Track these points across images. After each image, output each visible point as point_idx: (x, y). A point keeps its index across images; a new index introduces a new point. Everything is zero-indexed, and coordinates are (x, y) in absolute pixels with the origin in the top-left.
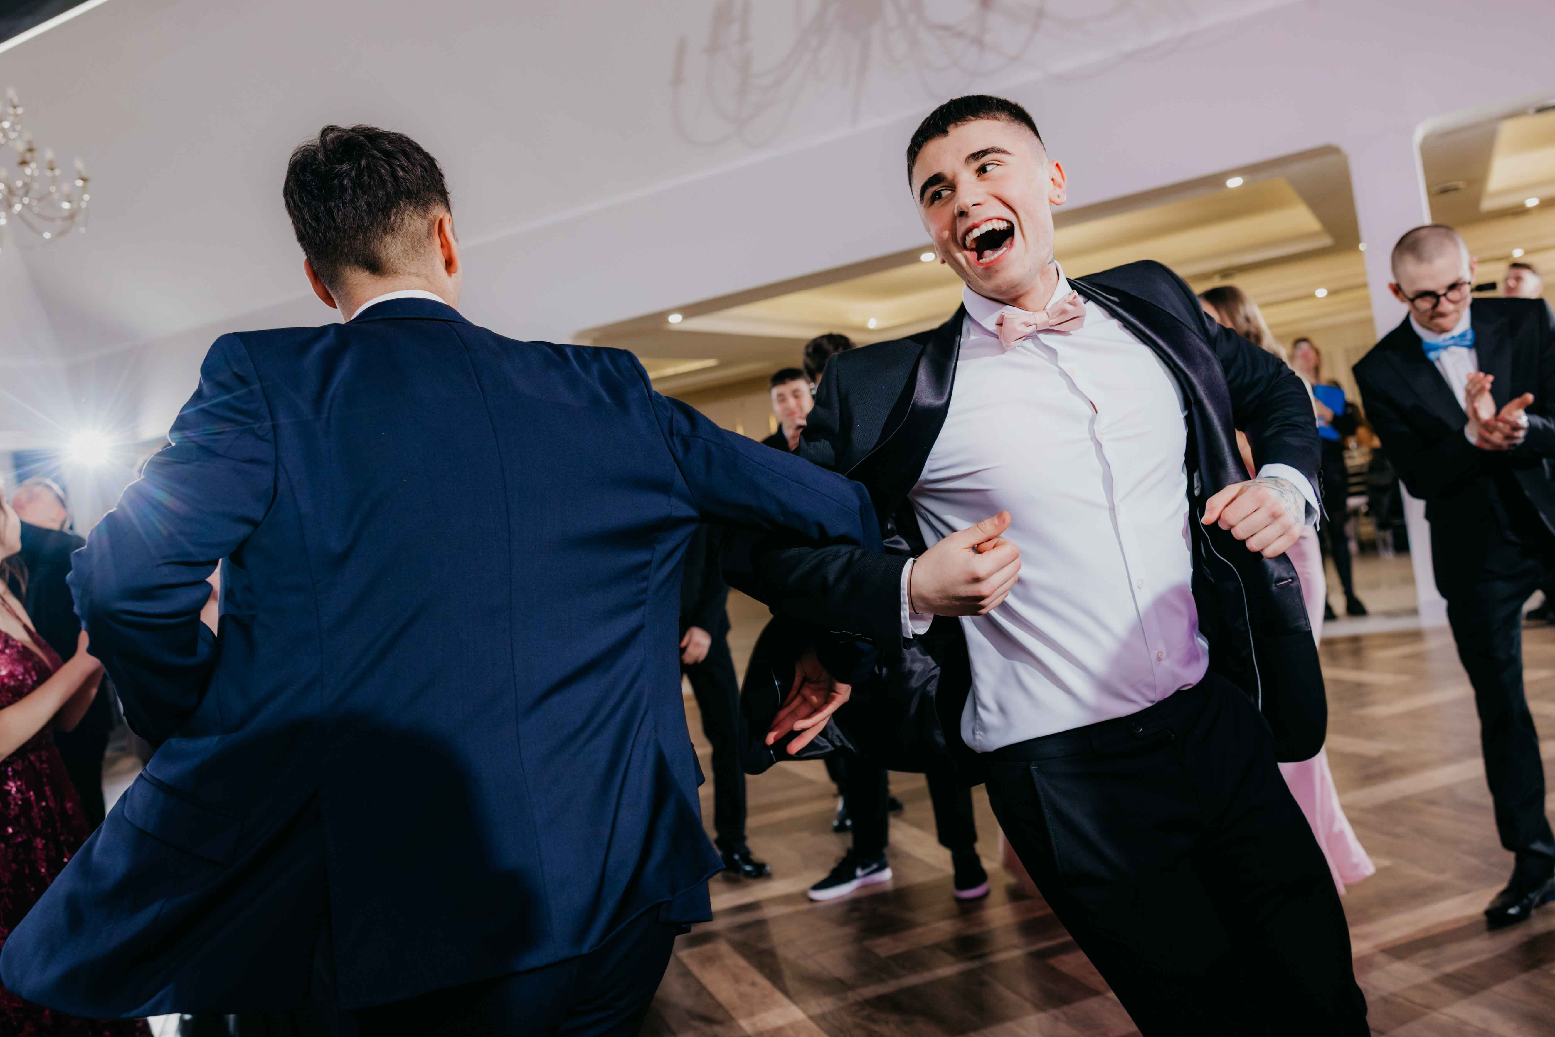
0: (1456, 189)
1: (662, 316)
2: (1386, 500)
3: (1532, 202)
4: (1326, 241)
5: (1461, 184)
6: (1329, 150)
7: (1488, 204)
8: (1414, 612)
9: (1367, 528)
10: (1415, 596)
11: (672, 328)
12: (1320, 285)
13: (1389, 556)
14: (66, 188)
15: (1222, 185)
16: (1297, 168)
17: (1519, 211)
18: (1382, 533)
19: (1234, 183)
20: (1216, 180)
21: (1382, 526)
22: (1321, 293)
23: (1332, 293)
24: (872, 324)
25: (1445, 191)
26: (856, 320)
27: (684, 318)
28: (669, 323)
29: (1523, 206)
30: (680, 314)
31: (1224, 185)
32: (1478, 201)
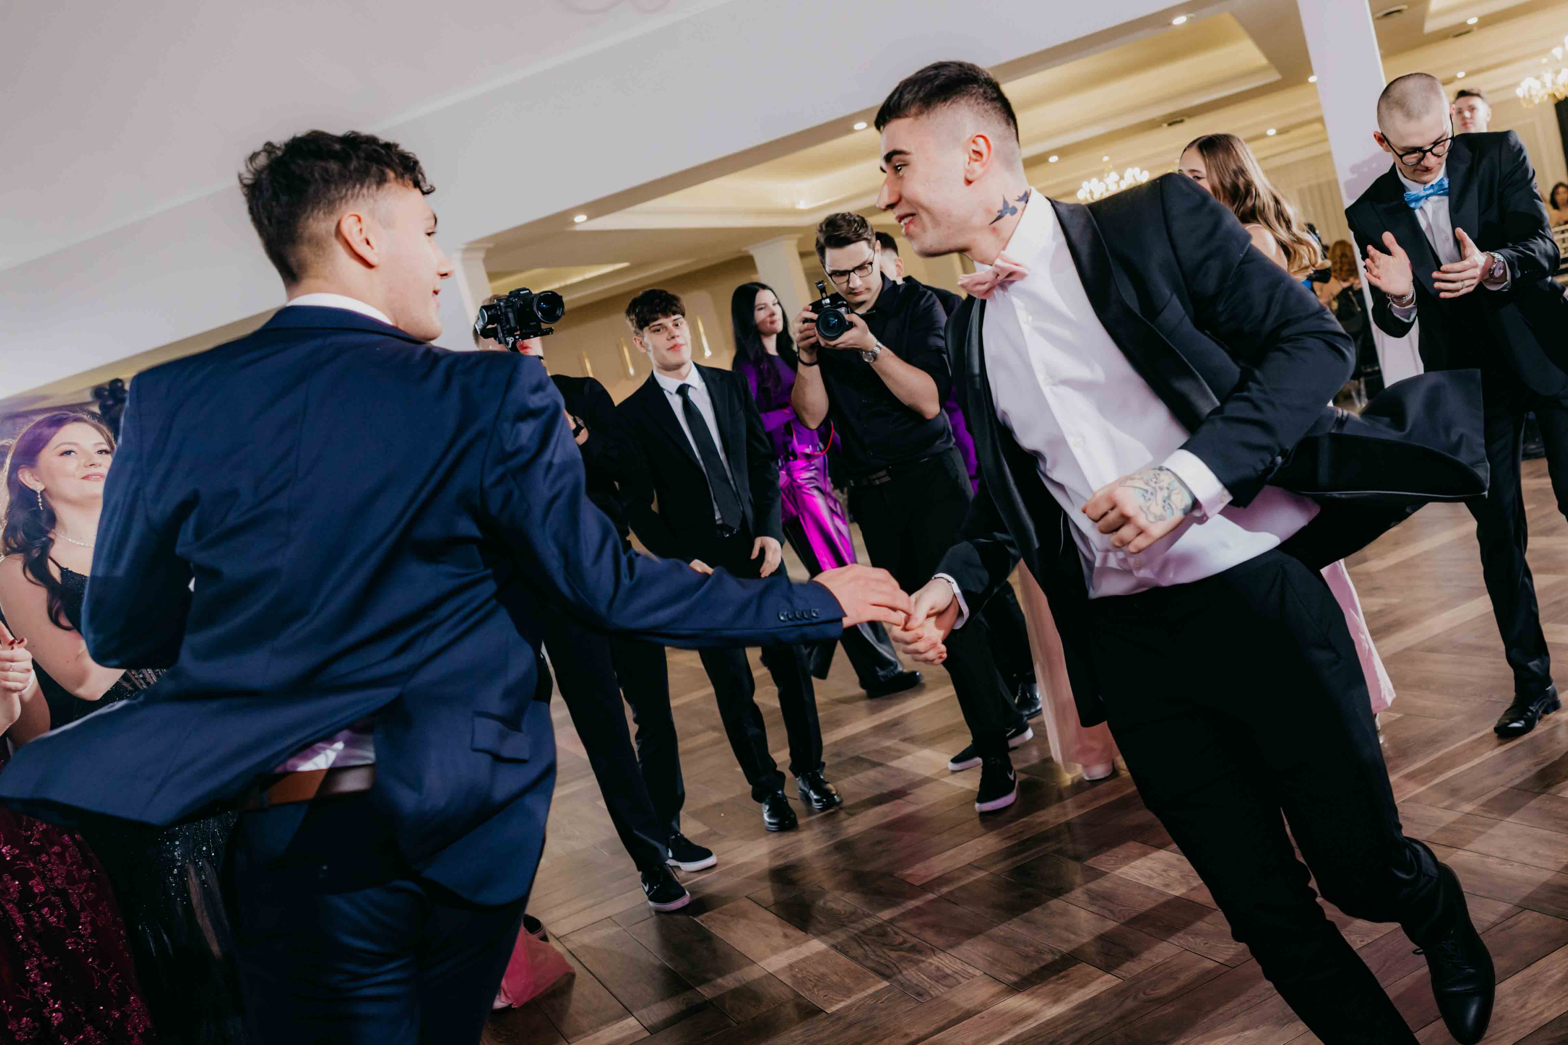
0: (1400, 12)
1: (566, 216)
3: (1472, 21)
4: (1274, 76)
5: (1404, 7)
7: (1431, 26)
11: (578, 228)
12: (1267, 124)
15: (1168, 24)
17: (1461, 31)
19: (1179, 21)
20: (1161, 19)
22: (1271, 132)
23: (1280, 132)
24: (802, 205)
25: (1388, 14)
26: (784, 202)
27: (590, 218)
28: (573, 223)
29: (1464, 24)
30: (585, 214)
31: (1170, 24)
32: (1421, 25)
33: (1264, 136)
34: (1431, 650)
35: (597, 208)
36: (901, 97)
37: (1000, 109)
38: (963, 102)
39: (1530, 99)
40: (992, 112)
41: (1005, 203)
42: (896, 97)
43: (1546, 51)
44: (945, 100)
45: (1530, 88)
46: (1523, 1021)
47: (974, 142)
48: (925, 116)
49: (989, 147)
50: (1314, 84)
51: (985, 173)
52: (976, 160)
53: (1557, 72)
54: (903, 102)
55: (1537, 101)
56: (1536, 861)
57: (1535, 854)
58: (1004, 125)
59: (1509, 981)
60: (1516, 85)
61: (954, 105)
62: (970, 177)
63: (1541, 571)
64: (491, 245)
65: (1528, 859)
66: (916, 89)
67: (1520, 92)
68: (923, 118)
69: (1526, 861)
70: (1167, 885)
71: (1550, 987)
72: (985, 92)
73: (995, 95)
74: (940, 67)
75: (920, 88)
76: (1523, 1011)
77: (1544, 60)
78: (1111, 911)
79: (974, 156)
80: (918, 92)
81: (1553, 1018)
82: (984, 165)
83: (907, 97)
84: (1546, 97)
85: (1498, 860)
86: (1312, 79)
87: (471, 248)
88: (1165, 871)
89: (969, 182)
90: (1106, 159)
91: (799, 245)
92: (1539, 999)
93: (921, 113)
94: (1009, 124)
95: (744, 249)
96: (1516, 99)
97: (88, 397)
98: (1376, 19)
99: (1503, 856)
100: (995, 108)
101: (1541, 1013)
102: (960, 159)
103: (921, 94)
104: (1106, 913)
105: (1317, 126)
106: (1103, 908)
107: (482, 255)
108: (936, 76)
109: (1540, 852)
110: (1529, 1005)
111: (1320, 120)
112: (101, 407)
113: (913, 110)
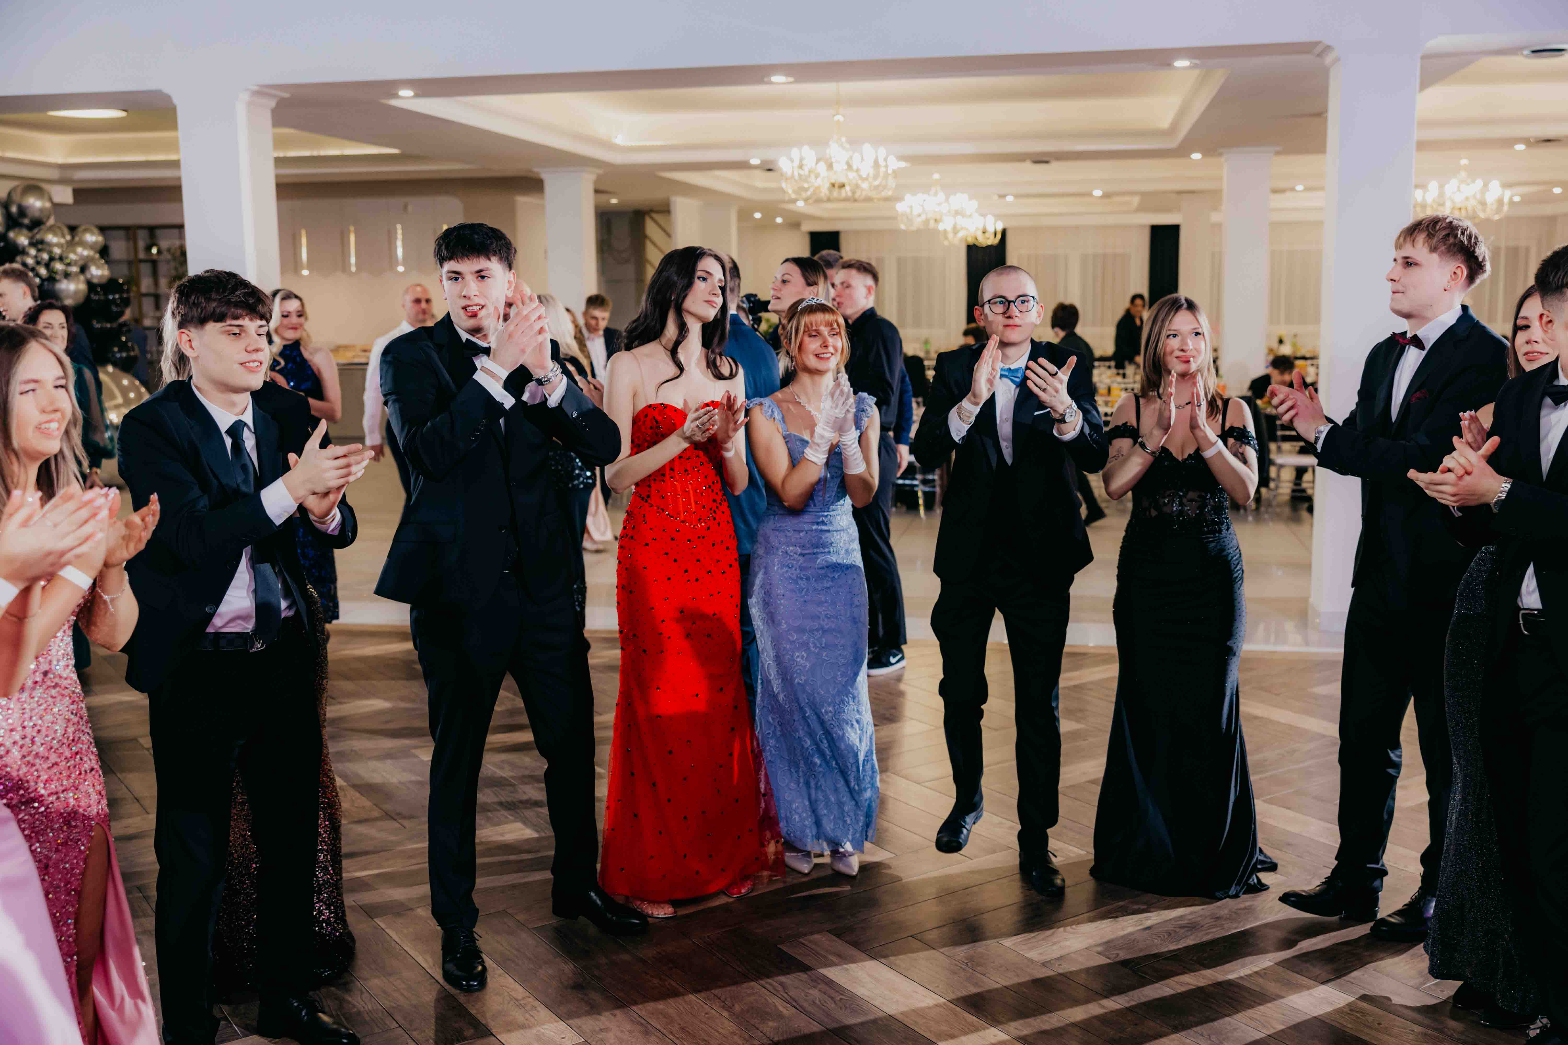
1: (390, 87)
15: (1169, 64)
19: (1182, 64)
20: (1161, 57)
23: (1106, 196)
24: (620, 140)
27: (416, 96)
28: (396, 96)
30: (412, 90)
33: (1090, 194)
35: (426, 87)
64: (286, 95)
87: (262, 92)
91: (596, 182)
95: (536, 170)
107: (273, 103)
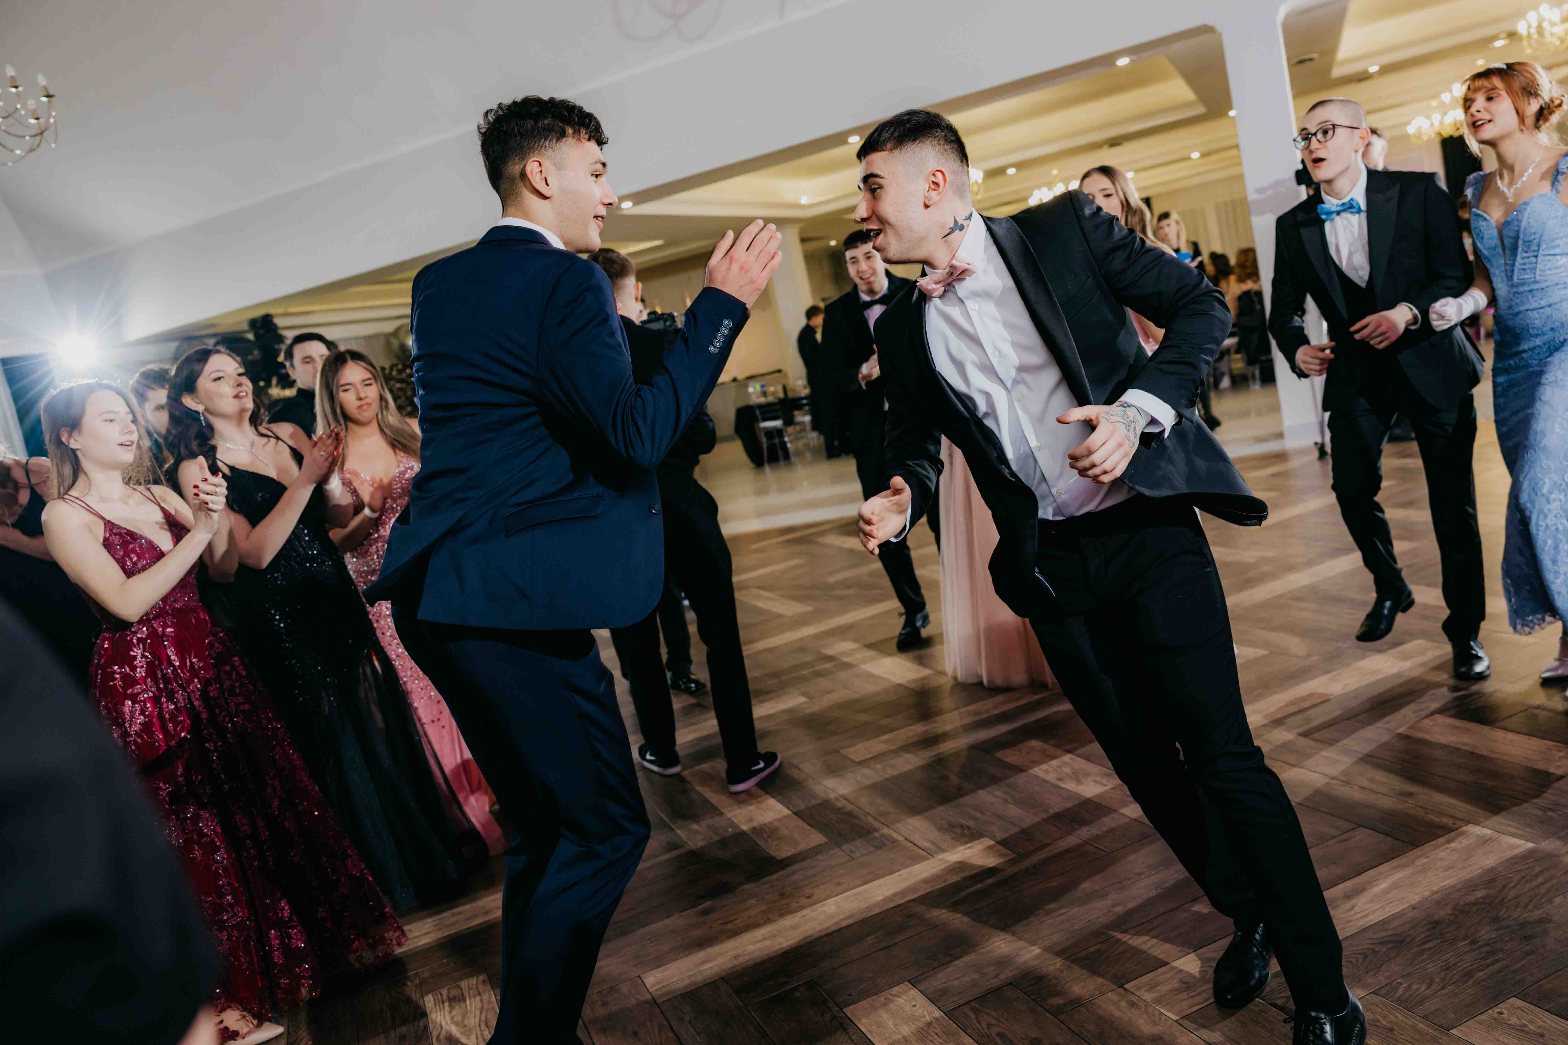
0: (1311, 60)
2: (1255, 339)
3: (1373, 69)
4: (1201, 110)
5: (1315, 56)
6: (1206, 30)
7: (1337, 72)
8: (1280, 436)
9: (1238, 363)
10: (1280, 422)
11: (626, 212)
12: (1192, 148)
13: (1256, 387)
14: (31, 104)
15: (1113, 64)
16: (1176, 47)
17: (1363, 77)
18: (1251, 368)
19: (1123, 62)
20: (1108, 59)
21: (1250, 362)
22: (1195, 155)
23: (1204, 155)
24: (804, 201)
25: (1302, 62)
26: (789, 197)
27: (635, 204)
29: (1366, 72)
30: (630, 202)
31: (1114, 64)
32: (1329, 70)
33: (1188, 158)
34: (1299, 599)
35: (640, 197)
36: (880, 135)
37: (956, 150)
38: (928, 142)
39: (1419, 136)
40: (950, 151)
41: (956, 221)
42: (876, 134)
43: (1436, 96)
44: (914, 140)
45: (1420, 127)
46: (1351, 921)
47: (934, 175)
48: (898, 151)
49: (945, 180)
50: (1233, 118)
51: (940, 200)
52: (934, 190)
53: (1445, 114)
54: (881, 139)
55: (1425, 138)
56: (1373, 786)
57: (1373, 780)
58: (959, 162)
59: (1341, 886)
60: (1408, 123)
61: (921, 144)
62: (928, 203)
63: (1401, 538)
65: (1366, 784)
66: (892, 129)
67: (1411, 130)
68: (896, 152)
69: (1365, 786)
70: (1060, 779)
71: (1375, 895)
72: (945, 136)
73: (953, 138)
74: (911, 113)
75: (895, 129)
76: (1351, 913)
77: (1434, 103)
78: (1013, 797)
79: (933, 186)
80: (893, 132)
81: (1375, 921)
82: (939, 194)
83: (885, 135)
84: (1433, 135)
85: (1340, 783)
86: (1232, 113)
88: (1060, 767)
89: (927, 206)
90: (1055, 172)
92: (1366, 903)
93: (895, 148)
94: (962, 162)
96: (1408, 136)
97: (245, 327)
98: (1291, 66)
99: (1345, 779)
100: (953, 148)
101: (1366, 916)
102: (922, 186)
103: (896, 134)
104: (1009, 799)
105: (1234, 152)
106: (1006, 794)
108: (909, 120)
109: (1378, 778)
110: (1356, 908)
111: (1237, 147)
112: (256, 335)
113: (889, 146)
